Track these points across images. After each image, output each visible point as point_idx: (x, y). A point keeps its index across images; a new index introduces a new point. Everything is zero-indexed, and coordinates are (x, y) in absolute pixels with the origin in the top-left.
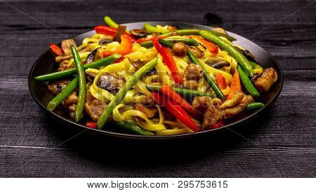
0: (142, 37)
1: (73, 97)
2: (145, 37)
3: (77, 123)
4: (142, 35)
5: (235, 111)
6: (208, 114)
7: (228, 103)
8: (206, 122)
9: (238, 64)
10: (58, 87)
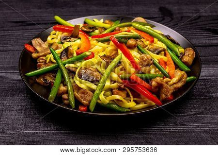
0: (91, 32)
1: (63, 88)
2: (93, 31)
3: (73, 109)
4: (91, 30)
5: (180, 85)
6: (164, 90)
7: (174, 80)
8: (164, 96)
9: (167, 47)
10: (44, 80)
